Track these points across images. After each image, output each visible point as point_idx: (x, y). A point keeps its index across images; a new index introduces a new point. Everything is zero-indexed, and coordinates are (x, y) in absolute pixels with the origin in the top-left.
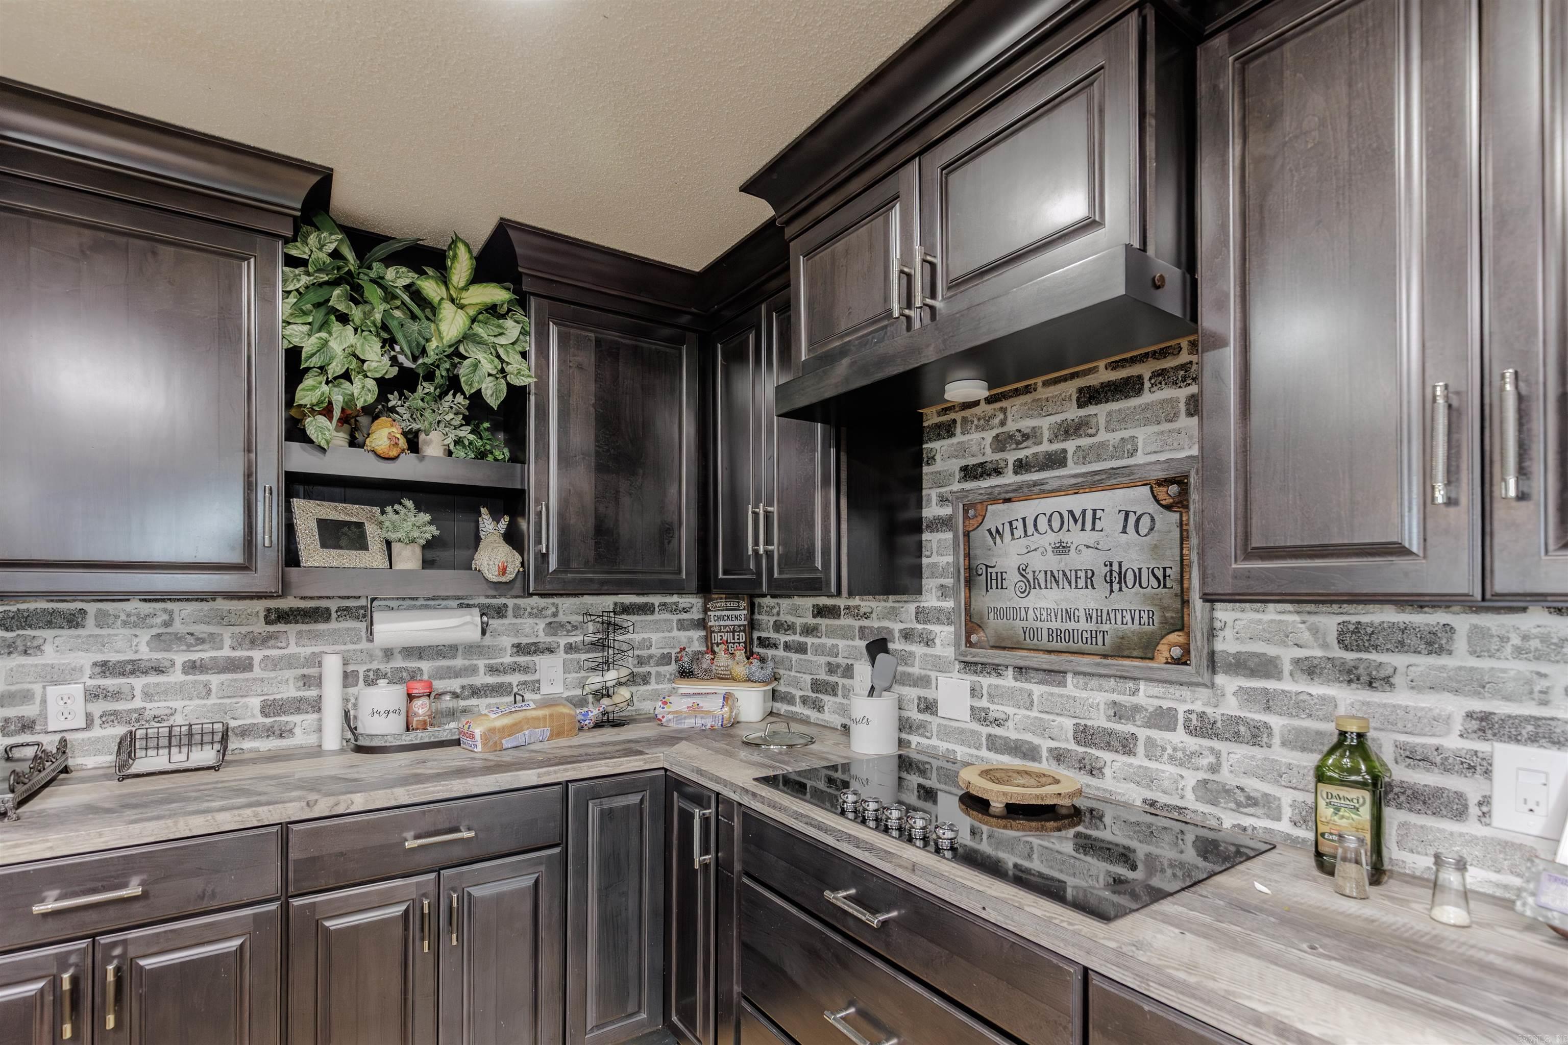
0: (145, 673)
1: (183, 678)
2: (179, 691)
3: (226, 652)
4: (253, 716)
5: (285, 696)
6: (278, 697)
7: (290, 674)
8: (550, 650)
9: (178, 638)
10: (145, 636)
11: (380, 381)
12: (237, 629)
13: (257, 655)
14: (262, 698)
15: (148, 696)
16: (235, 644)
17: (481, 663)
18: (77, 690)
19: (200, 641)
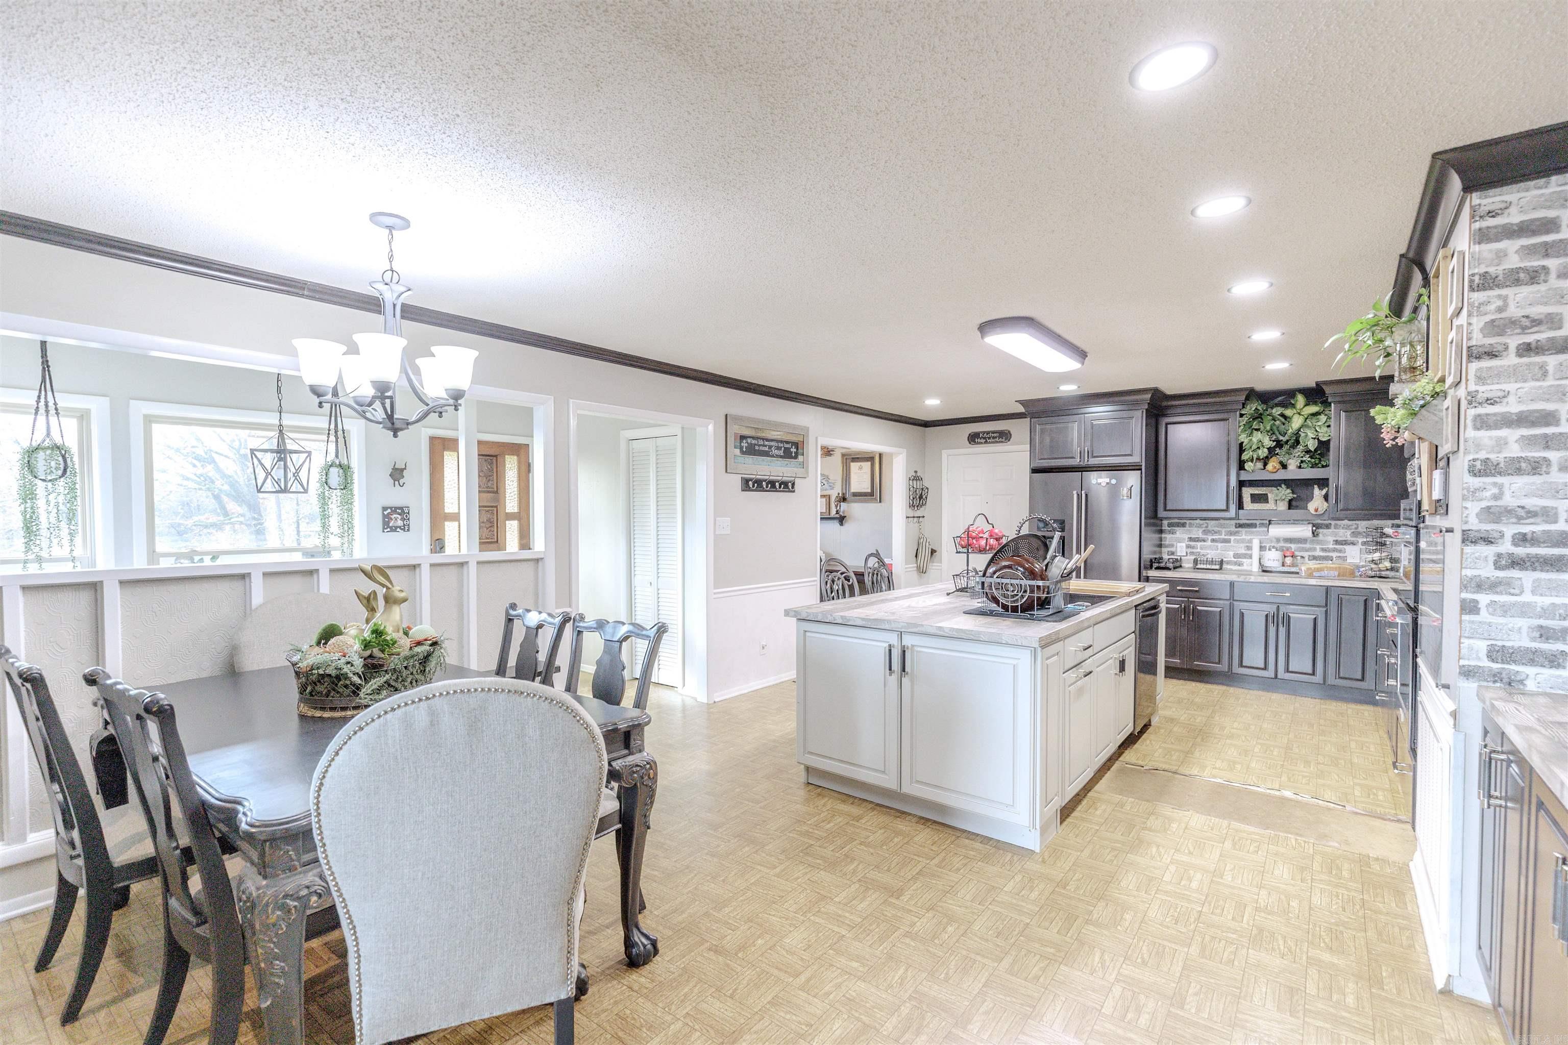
0: (1201, 541)
1: (1210, 544)
2: (1210, 547)
3: (1223, 537)
4: (1231, 558)
5: (1241, 552)
6: (1239, 552)
7: (1242, 545)
8: (1353, 544)
9: (1209, 531)
10: (1201, 530)
11: (1269, 449)
12: (1228, 530)
13: (1232, 538)
14: (1234, 552)
15: (1201, 548)
16: (1226, 534)
17: (1318, 547)
18: (1184, 545)
19: (1216, 532)
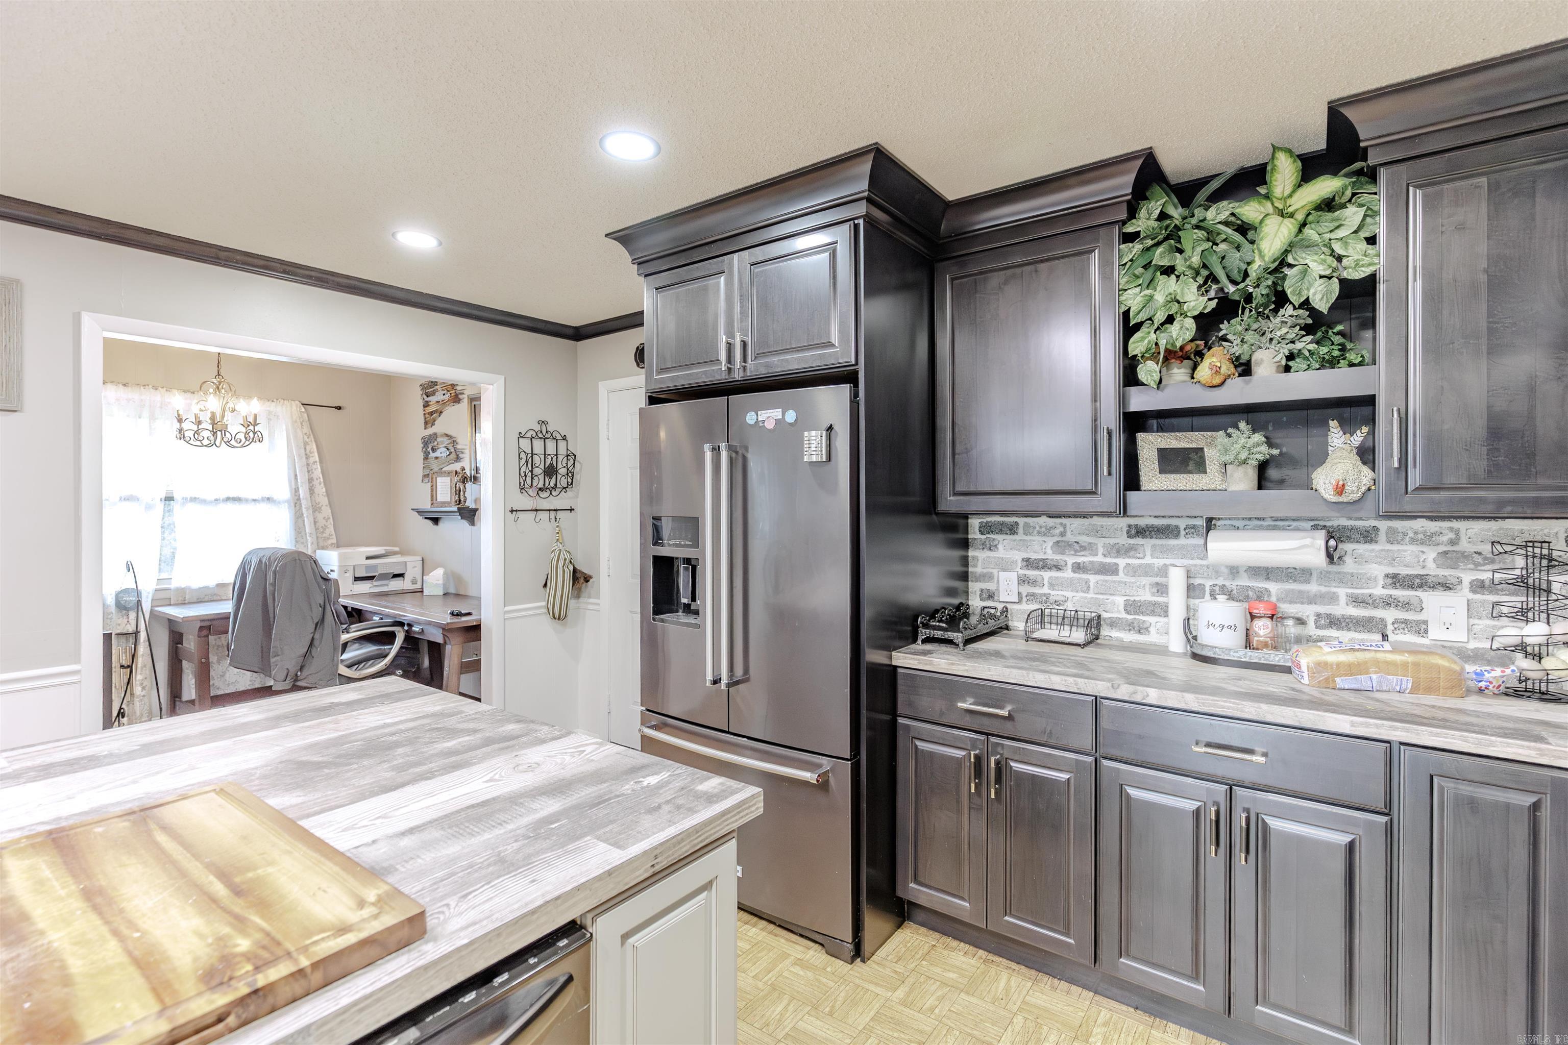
0: (1050, 569)
1: (1072, 575)
2: (1070, 584)
3: (1099, 558)
4: (1119, 611)
5: (1143, 598)
6: (1137, 599)
7: (1146, 581)
8: (1446, 586)
9: (1069, 545)
10: (1050, 542)
11: (1199, 318)
12: (1107, 541)
13: (1122, 562)
14: (1126, 598)
15: (1052, 586)
16: (1106, 553)
17: (1342, 592)
18: (1013, 576)
19: (1083, 548)
